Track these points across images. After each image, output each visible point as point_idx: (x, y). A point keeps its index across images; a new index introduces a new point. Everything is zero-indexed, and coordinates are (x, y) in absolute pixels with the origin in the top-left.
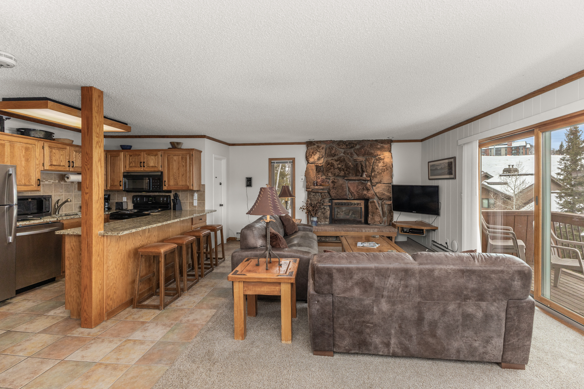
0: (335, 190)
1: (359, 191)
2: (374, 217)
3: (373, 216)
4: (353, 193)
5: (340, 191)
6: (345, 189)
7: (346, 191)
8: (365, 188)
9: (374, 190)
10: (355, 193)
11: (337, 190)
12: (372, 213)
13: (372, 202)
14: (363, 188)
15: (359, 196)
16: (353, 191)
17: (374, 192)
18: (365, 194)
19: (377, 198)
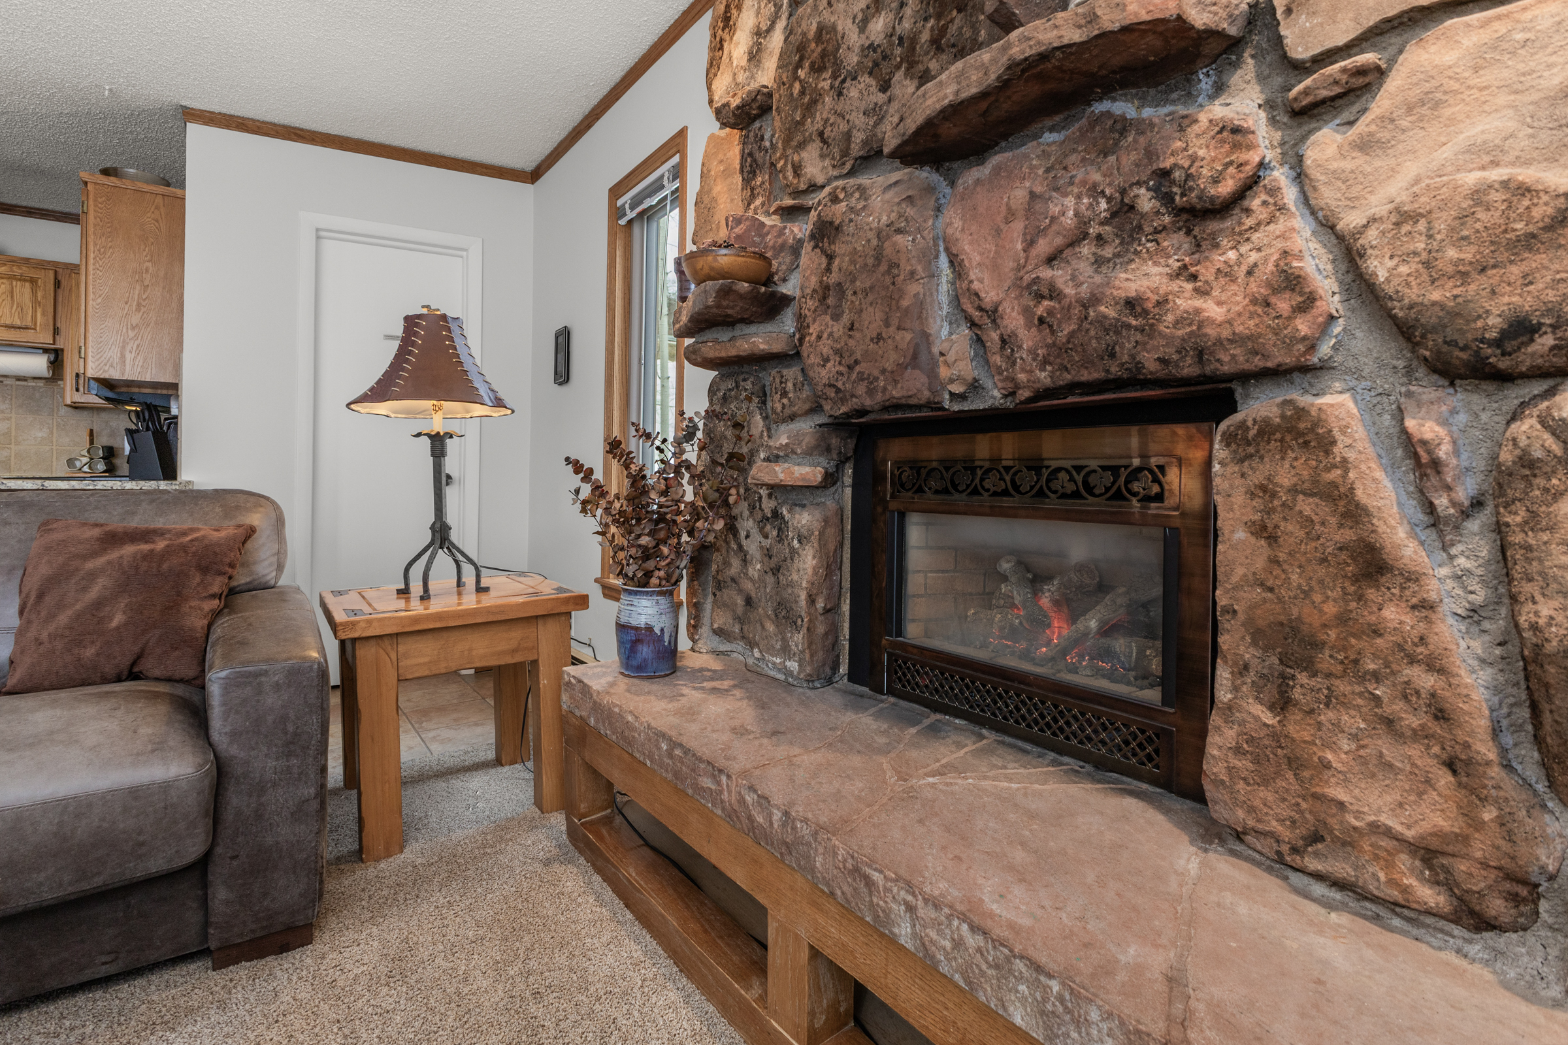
0: (836, 317)
1: (1058, 275)
2: (1298, 729)
3: (1282, 704)
4: (993, 314)
5: (873, 318)
6: (914, 288)
7: (920, 308)
8: (1146, 201)
9: (1328, 196)
10: (1013, 319)
11: (846, 319)
12: (1258, 635)
13: (1266, 430)
14: (1123, 210)
15: (1056, 354)
16: (990, 296)
17: (1327, 225)
18: (1132, 304)
19: (1390, 352)
